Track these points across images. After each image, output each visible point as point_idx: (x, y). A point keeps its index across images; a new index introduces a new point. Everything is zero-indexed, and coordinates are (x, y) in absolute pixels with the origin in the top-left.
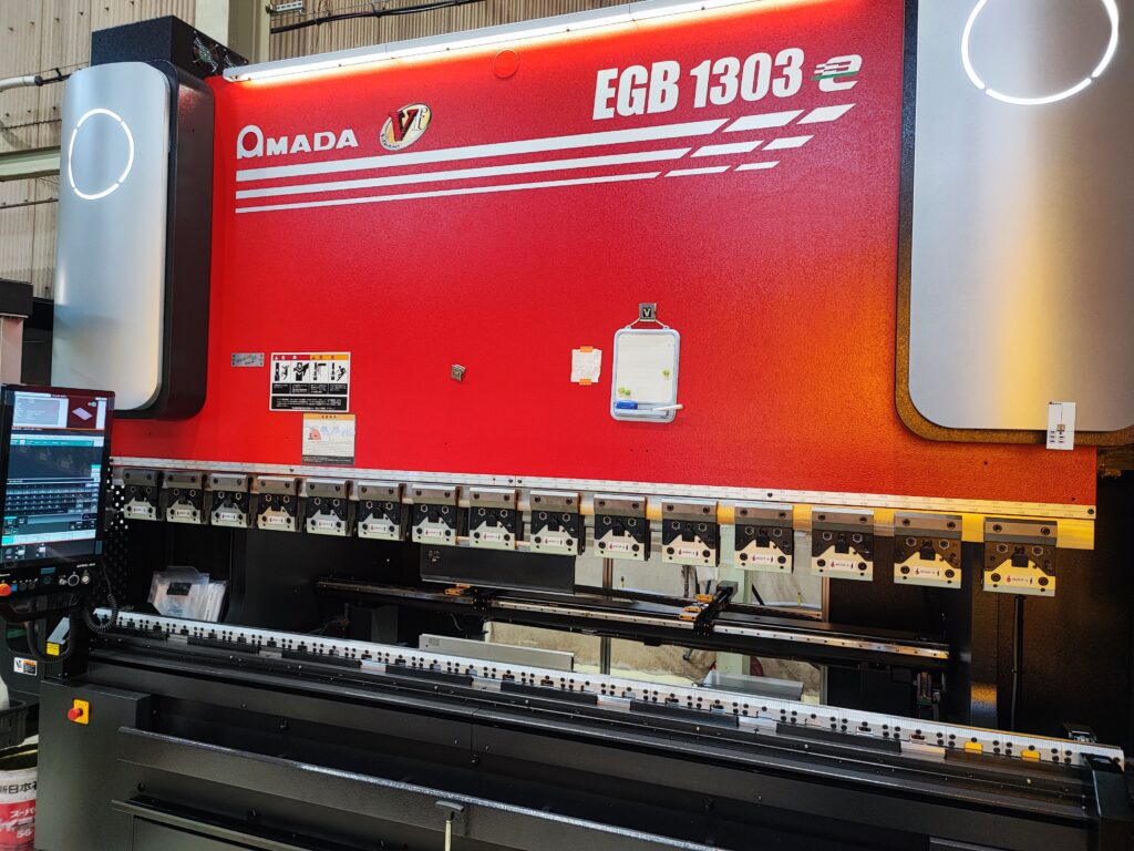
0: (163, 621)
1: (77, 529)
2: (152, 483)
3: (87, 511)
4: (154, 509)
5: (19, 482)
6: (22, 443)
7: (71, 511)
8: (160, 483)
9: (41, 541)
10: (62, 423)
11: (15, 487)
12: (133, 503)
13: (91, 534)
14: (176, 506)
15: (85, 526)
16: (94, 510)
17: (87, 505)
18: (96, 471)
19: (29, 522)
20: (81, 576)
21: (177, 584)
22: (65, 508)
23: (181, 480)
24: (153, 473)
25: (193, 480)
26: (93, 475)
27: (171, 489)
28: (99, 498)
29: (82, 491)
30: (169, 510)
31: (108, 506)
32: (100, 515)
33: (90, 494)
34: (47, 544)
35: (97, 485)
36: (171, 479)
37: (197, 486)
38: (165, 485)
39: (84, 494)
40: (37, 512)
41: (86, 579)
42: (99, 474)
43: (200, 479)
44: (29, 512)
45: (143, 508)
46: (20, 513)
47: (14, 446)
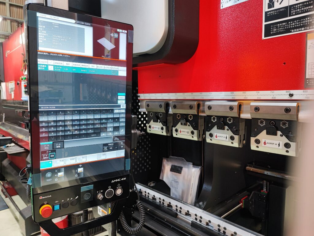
0: (174, 203)
1: (109, 150)
2: (163, 110)
3: (116, 133)
4: (164, 127)
5: (53, 107)
6: (51, 68)
7: (103, 135)
8: (167, 110)
9: (78, 162)
10: (89, 52)
11: (48, 113)
12: (152, 123)
13: (121, 153)
14: (179, 126)
15: (116, 147)
16: (122, 132)
17: (116, 129)
18: (122, 99)
19: (66, 146)
20: (115, 189)
21: (174, 166)
22: (97, 132)
23: (182, 108)
24: (163, 104)
25: (191, 107)
26: (119, 102)
27: (175, 115)
28: (126, 122)
29: (110, 116)
30: (174, 129)
31: (133, 129)
32: (128, 137)
33: (118, 118)
34: (84, 165)
35: (124, 111)
36: (175, 107)
37: (194, 112)
38: (171, 111)
39: (114, 119)
40: (73, 136)
41: (119, 192)
42: (124, 102)
43: (196, 108)
44: (65, 137)
45: (158, 127)
46: (57, 137)
47: (42, 71)
